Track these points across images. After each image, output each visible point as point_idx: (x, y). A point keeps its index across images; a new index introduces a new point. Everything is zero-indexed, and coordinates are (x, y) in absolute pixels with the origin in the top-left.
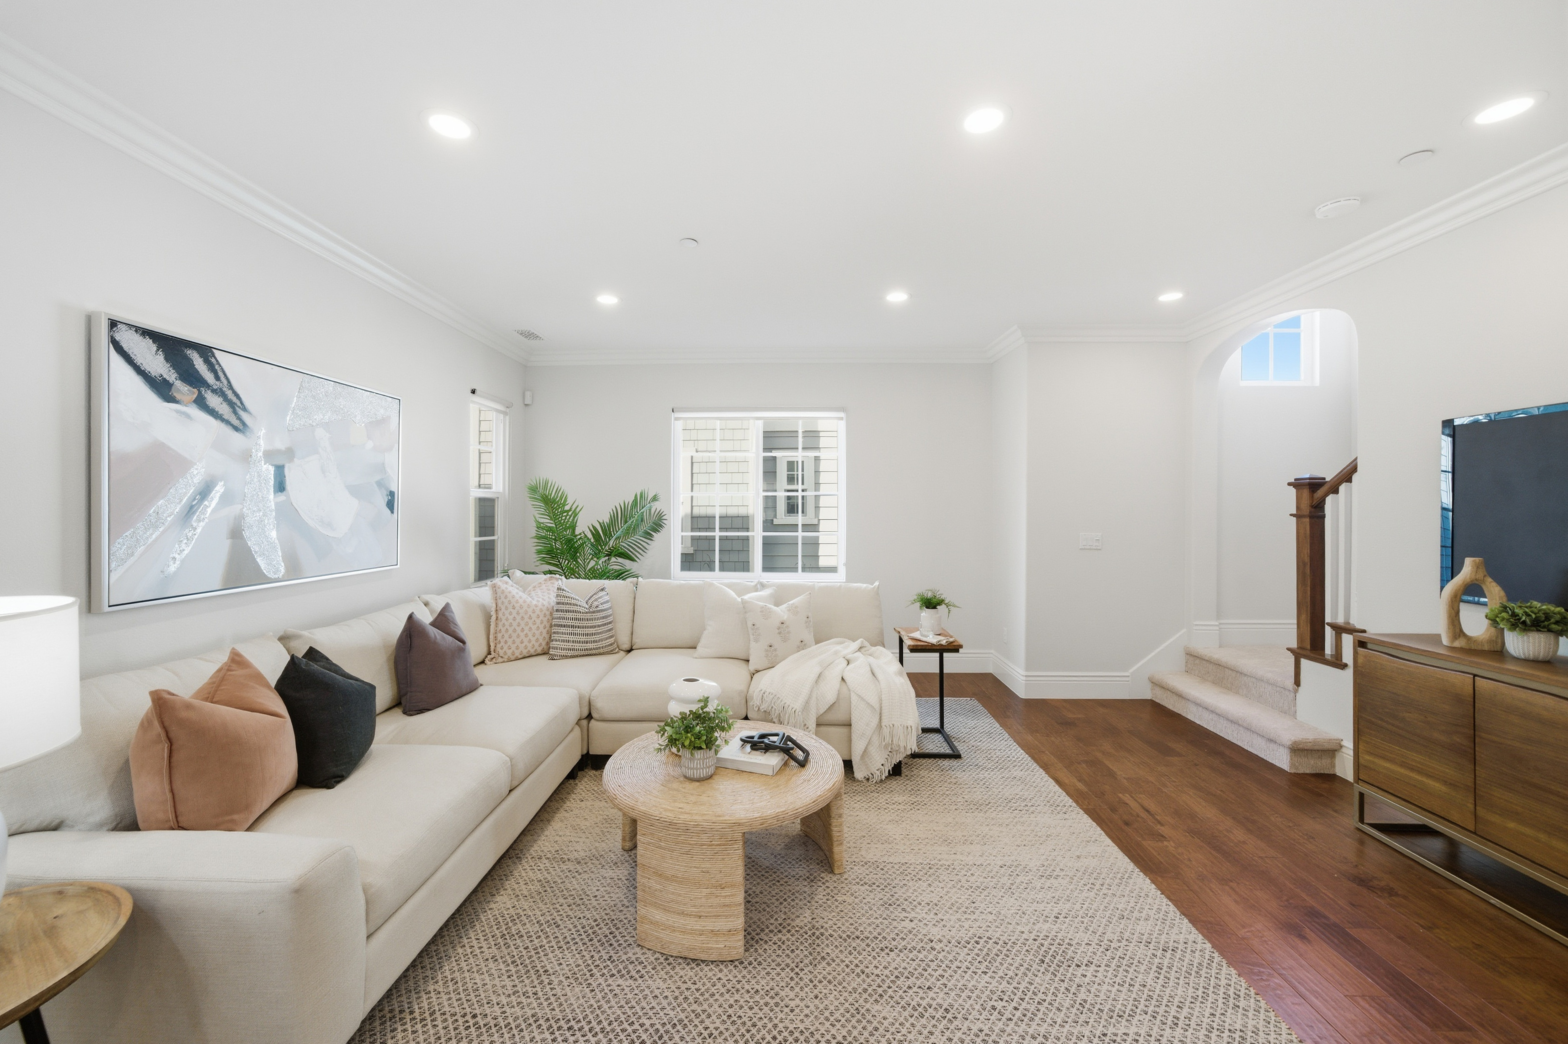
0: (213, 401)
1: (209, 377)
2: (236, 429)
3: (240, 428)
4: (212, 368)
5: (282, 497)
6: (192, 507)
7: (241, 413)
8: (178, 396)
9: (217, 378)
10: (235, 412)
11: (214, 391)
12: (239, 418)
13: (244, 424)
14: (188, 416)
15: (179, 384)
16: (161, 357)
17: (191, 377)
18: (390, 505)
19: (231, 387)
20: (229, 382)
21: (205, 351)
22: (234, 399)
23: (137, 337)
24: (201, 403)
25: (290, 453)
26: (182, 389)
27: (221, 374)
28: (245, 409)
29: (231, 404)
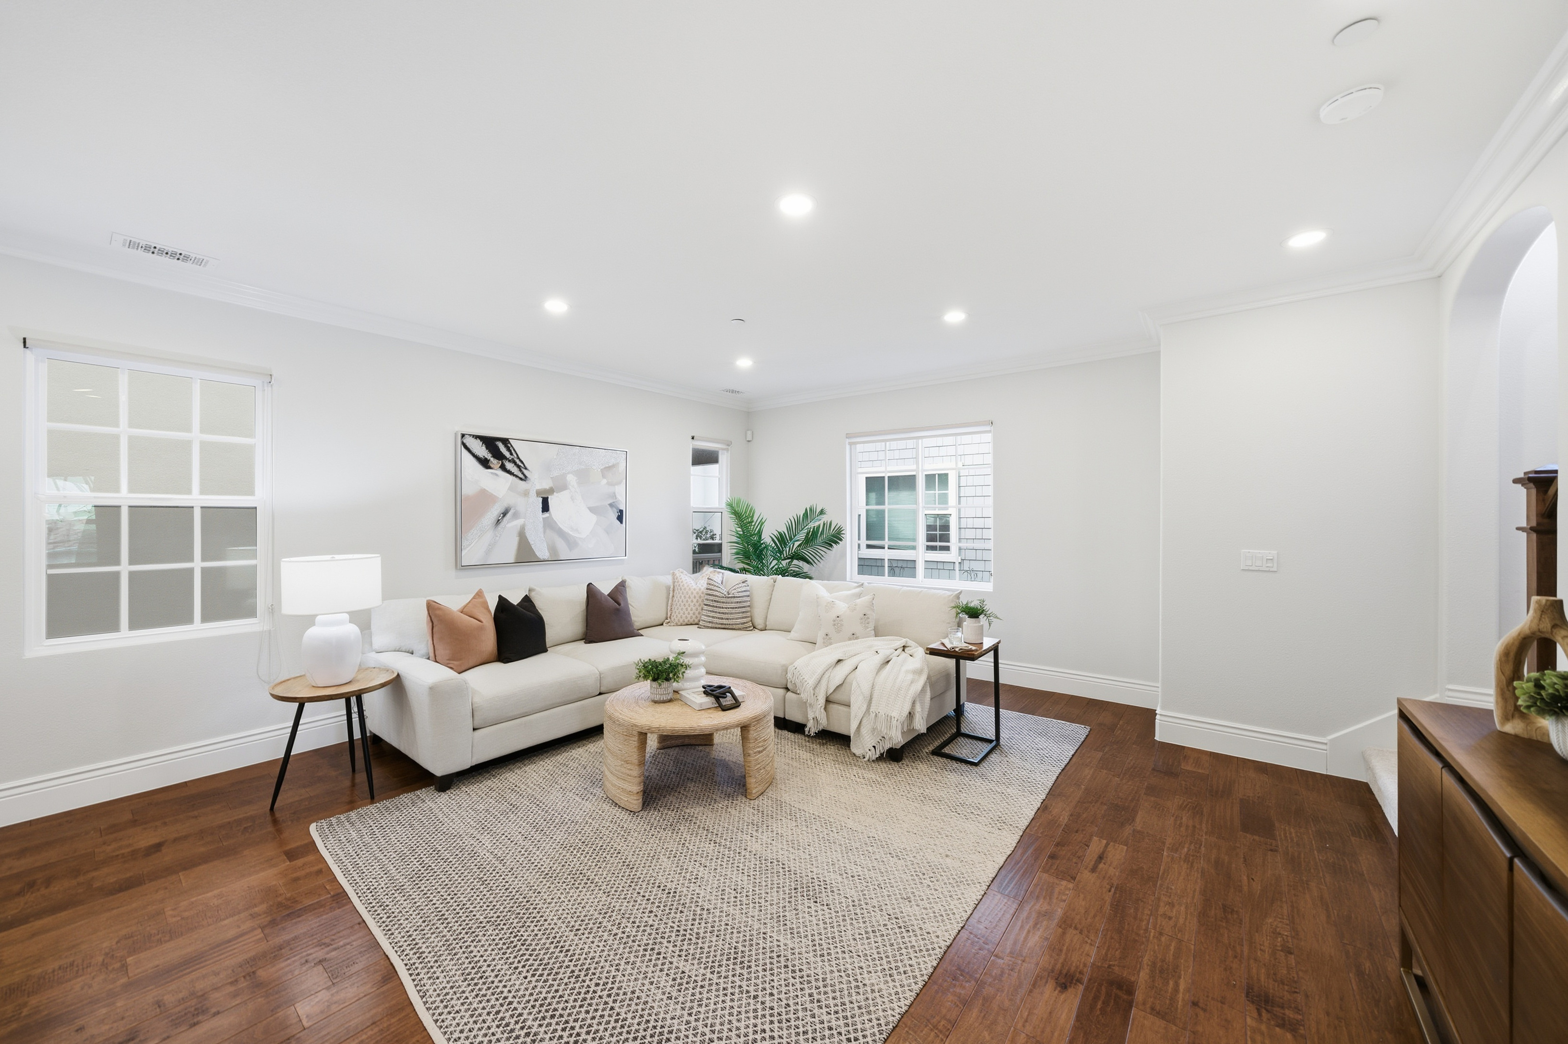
0: (509, 466)
1: (507, 454)
2: (521, 479)
3: (525, 478)
4: (509, 450)
5: (546, 515)
6: (499, 520)
7: (524, 470)
8: (492, 466)
9: (511, 454)
10: (521, 470)
11: (510, 461)
12: (523, 473)
13: (526, 477)
14: (497, 475)
15: (492, 459)
16: (484, 447)
17: (498, 455)
18: (620, 519)
19: (518, 458)
20: (517, 455)
21: (505, 441)
22: (520, 464)
23: (473, 440)
24: (503, 468)
25: (551, 491)
26: (494, 462)
27: (513, 451)
28: (526, 469)
29: (519, 467)
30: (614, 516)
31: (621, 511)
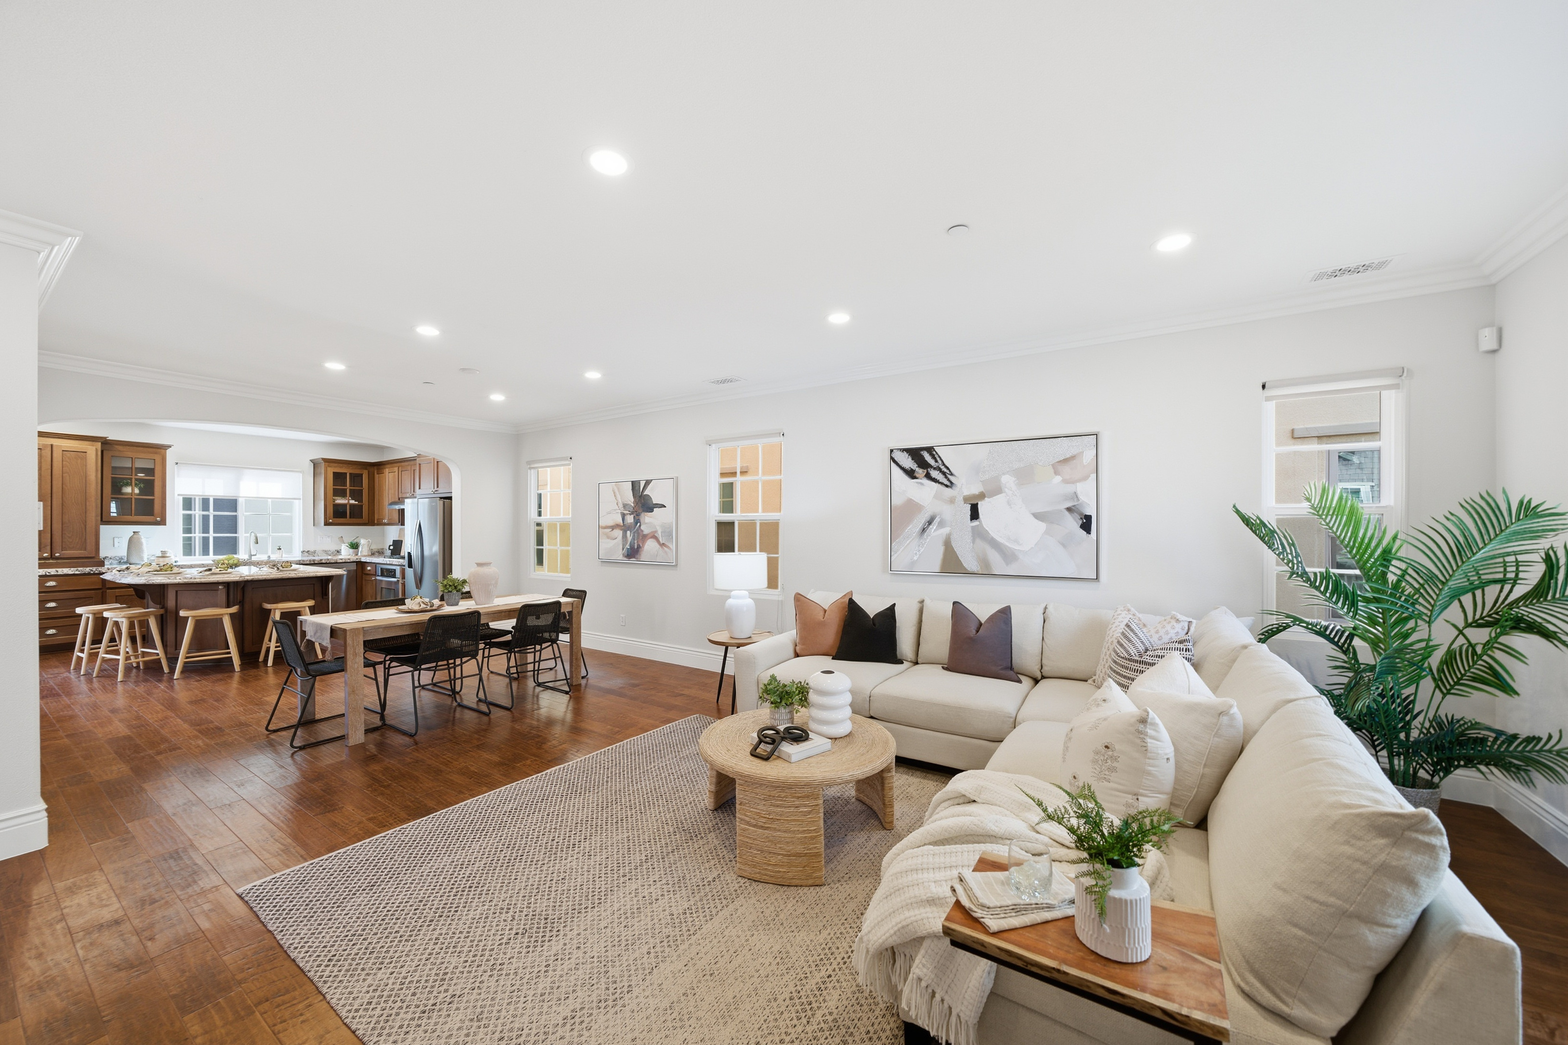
0: (934, 474)
1: (931, 461)
2: (947, 486)
3: (951, 485)
4: (933, 457)
5: (976, 523)
6: (924, 529)
7: (949, 477)
8: (917, 475)
9: (936, 461)
10: (946, 477)
11: (935, 469)
12: (949, 480)
13: (951, 483)
14: (922, 484)
15: (917, 469)
16: (910, 459)
17: (923, 464)
18: (1086, 524)
19: (944, 464)
20: (942, 461)
21: (930, 450)
22: (945, 470)
23: (899, 453)
24: (928, 476)
25: (982, 496)
26: (920, 472)
27: (938, 459)
28: (952, 474)
29: (944, 473)
30: (1073, 524)
31: (1088, 518)
